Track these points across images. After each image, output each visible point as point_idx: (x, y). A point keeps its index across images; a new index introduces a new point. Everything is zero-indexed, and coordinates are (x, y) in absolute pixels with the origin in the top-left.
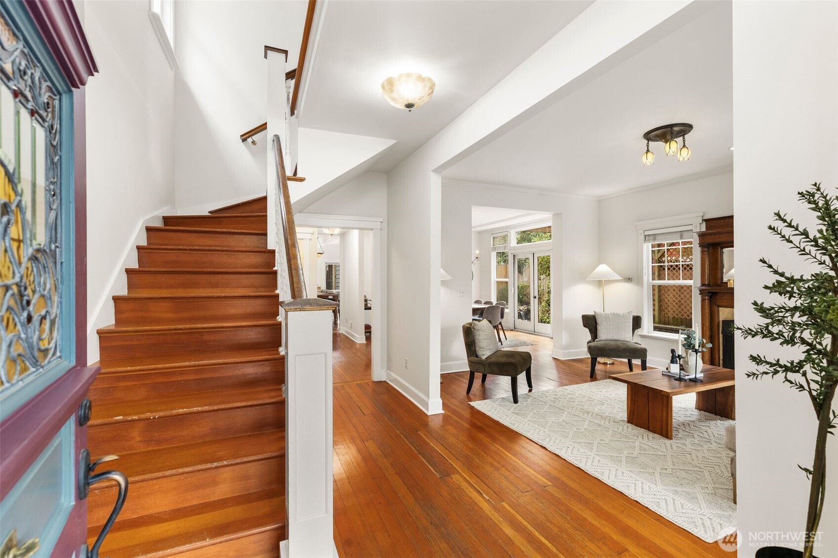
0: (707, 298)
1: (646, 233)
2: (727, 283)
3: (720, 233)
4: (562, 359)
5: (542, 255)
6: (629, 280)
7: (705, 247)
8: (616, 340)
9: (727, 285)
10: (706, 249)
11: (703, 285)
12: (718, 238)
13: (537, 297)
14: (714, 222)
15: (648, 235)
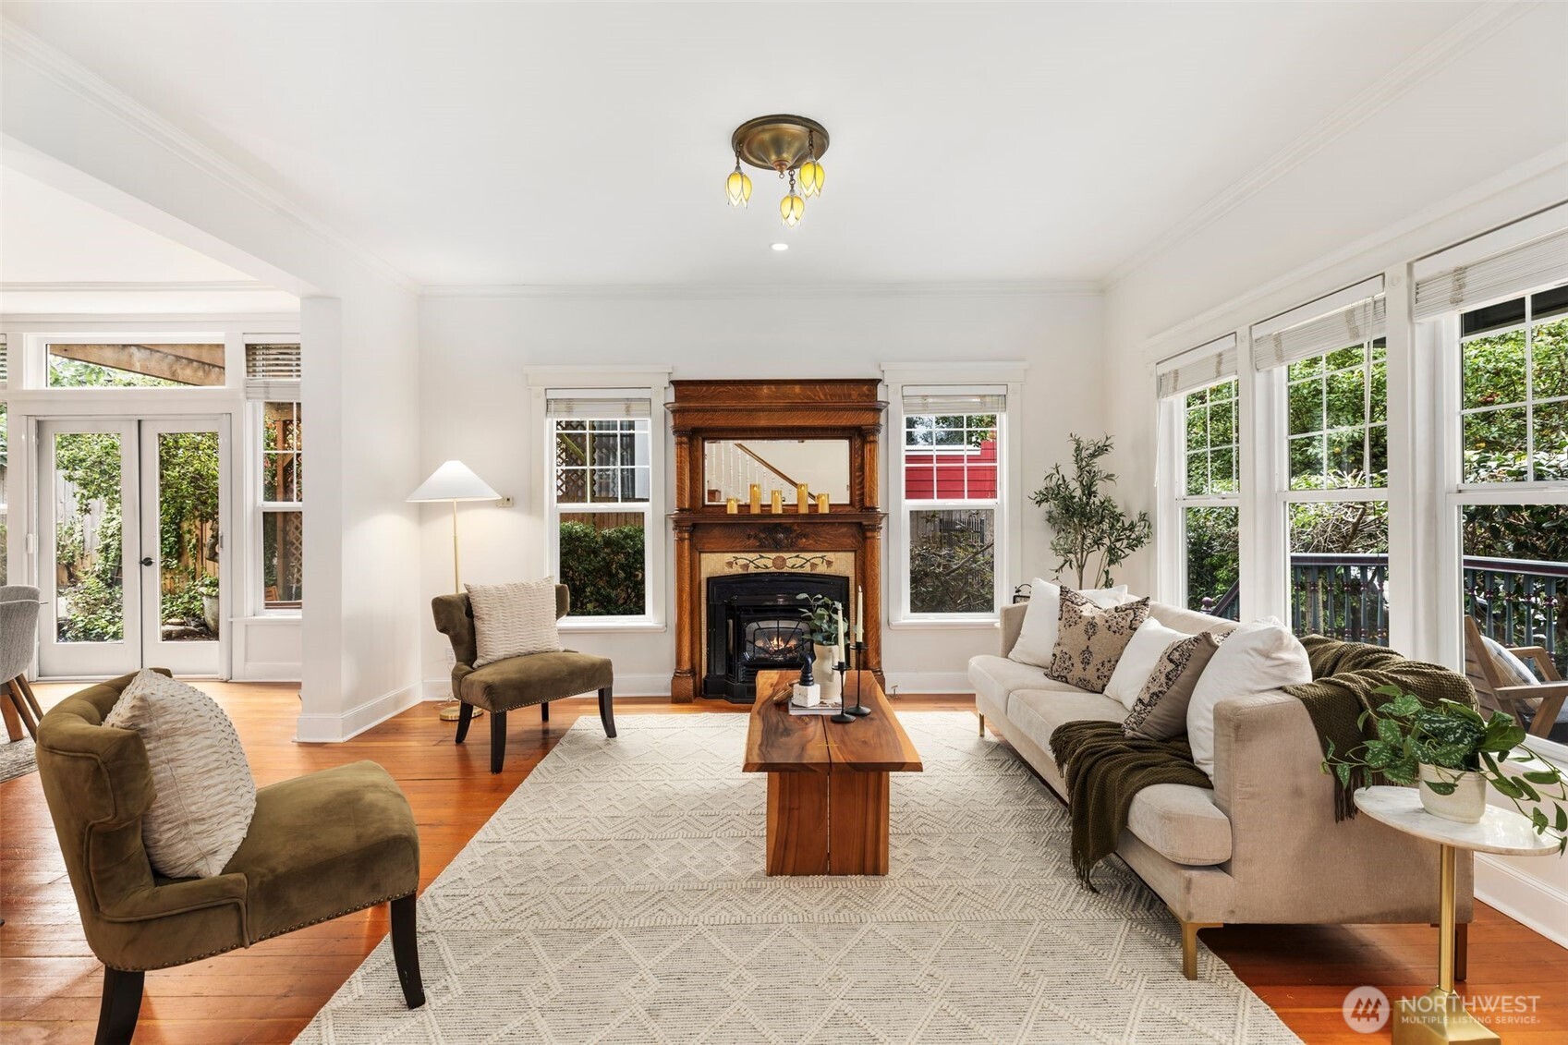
0: (686, 535)
1: (552, 394)
2: (726, 506)
3: (714, 410)
4: (340, 740)
5: (166, 429)
6: (508, 501)
7: (684, 435)
8: (531, 654)
9: (726, 510)
10: (685, 439)
11: (681, 510)
12: (709, 419)
13: (157, 559)
14: (692, 388)
15: (555, 400)
